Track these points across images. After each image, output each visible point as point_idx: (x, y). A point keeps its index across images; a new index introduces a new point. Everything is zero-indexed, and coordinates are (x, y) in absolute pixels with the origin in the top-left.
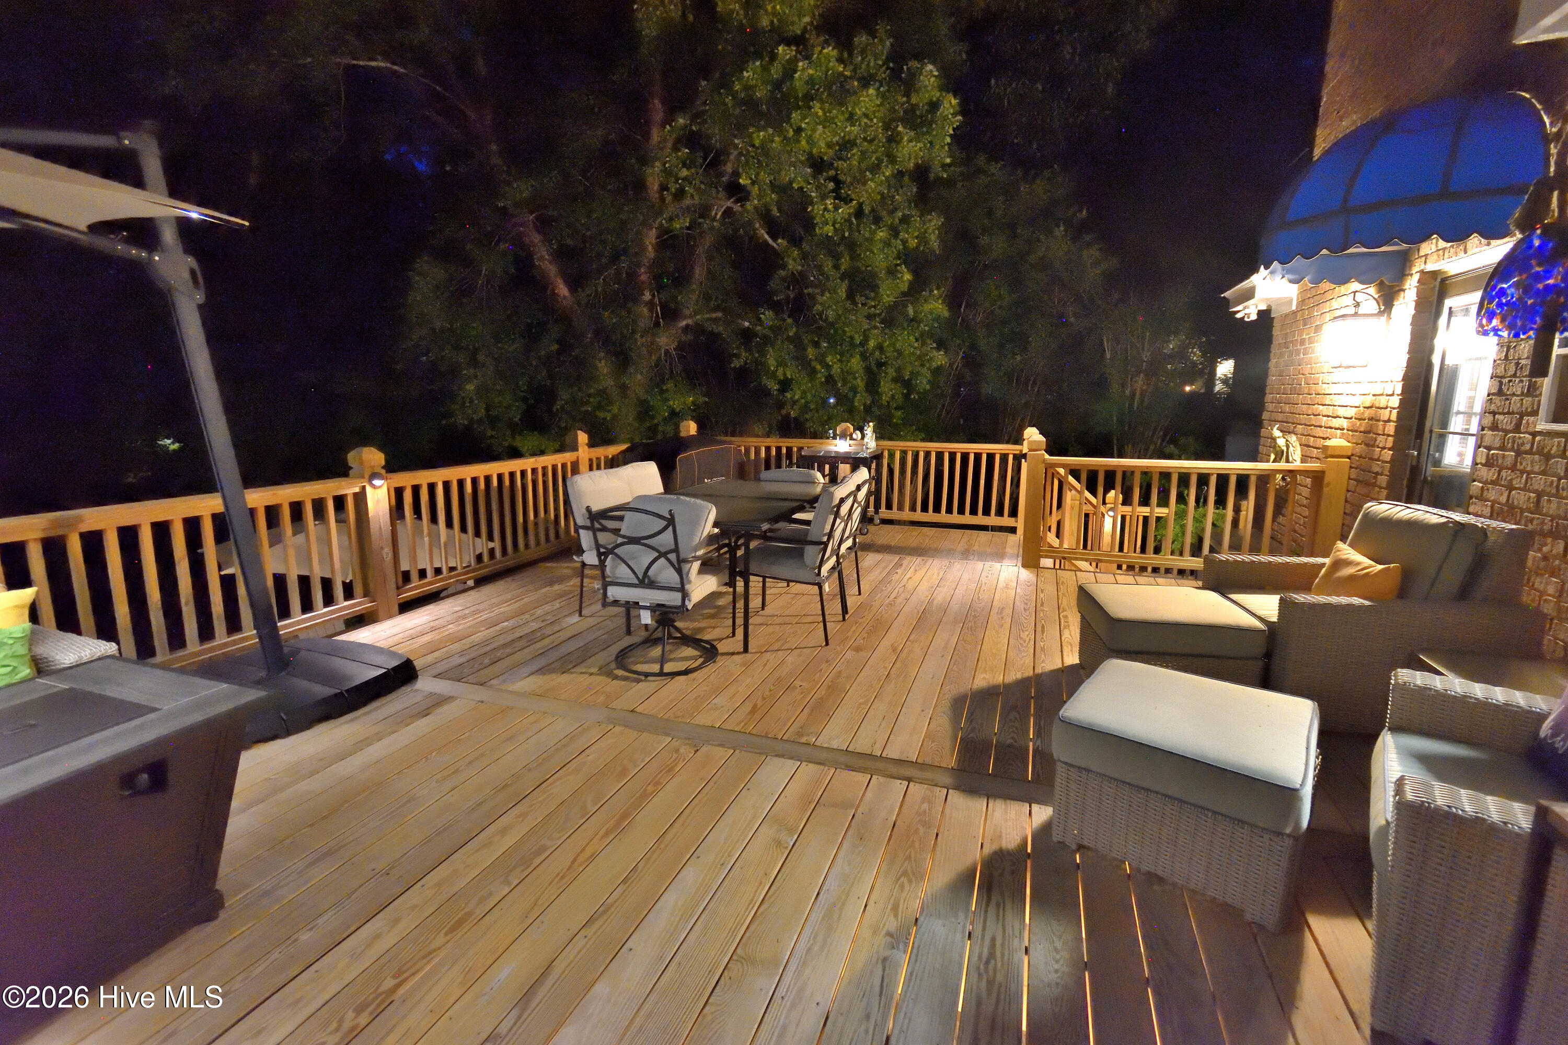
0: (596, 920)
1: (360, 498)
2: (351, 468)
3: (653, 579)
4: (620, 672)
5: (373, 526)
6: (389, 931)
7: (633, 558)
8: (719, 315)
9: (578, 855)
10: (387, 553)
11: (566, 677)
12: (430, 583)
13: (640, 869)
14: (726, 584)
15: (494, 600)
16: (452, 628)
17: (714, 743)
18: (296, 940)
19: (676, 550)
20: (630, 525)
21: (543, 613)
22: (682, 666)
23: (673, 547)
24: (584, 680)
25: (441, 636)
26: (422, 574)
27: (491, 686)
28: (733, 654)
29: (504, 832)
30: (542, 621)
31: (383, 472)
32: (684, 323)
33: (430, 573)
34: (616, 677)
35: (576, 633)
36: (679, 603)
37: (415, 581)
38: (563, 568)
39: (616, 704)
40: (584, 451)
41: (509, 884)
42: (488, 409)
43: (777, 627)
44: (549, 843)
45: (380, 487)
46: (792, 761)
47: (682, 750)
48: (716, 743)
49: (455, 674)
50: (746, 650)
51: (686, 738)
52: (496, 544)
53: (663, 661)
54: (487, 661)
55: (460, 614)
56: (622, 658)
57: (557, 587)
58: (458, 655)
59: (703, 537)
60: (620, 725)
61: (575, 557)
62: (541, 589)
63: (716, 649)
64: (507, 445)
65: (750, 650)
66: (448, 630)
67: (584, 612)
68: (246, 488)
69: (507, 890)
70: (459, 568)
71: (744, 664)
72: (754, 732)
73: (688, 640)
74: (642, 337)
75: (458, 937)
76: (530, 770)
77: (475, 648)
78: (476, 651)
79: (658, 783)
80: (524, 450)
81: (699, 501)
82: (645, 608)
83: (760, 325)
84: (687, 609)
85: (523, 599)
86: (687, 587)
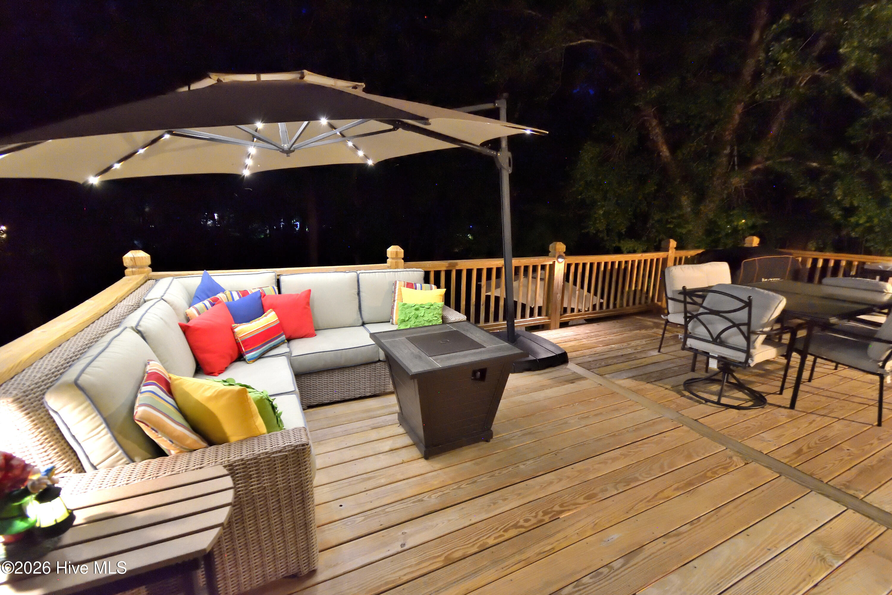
0: (671, 537)
1: (552, 267)
2: (550, 252)
3: (723, 340)
4: (687, 394)
5: (555, 282)
6: (558, 482)
7: (711, 324)
8: (790, 159)
9: (658, 493)
10: (559, 296)
11: (649, 386)
12: (575, 316)
13: (701, 522)
14: (783, 356)
15: (607, 331)
16: (585, 341)
17: (762, 464)
18: (518, 466)
19: (749, 324)
20: (710, 301)
21: (635, 345)
22: (736, 403)
23: (746, 321)
24: (662, 392)
25: (580, 344)
26: (573, 310)
27: (606, 378)
28: (779, 406)
29: (614, 459)
30: (635, 349)
31: (564, 255)
32: (754, 168)
33: (576, 310)
34: (683, 396)
35: (656, 361)
36: (743, 360)
37: (569, 313)
38: (649, 321)
39: (683, 412)
40: (672, 252)
41: (618, 490)
42: (608, 225)
43: (824, 399)
44: (640, 478)
45: (562, 262)
46: (838, 504)
47: (735, 458)
48: (765, 465)
49: (587, 366)
50: (792, 406)
51: (738, 452)
52: (604, 301)
53: (720, 394)
54: (603, 364)
55: (589, 335)
56: (689, 384)
57: (643, 332)
58: (588, 356)
59: (771, 319)
60: (687, 426)
61: (662, 316)
62: (634, 330)
63: (765, 399)
64: (614, 246)
65: (796, 408)
66: (583, 342)
67: (662, 350)
68: (513, 257)
69: (616, 492)
70: (583, 311)
71: (789, 417)
72: (800, 468)
73: (740, 386)
74: (718, 179)
75: (590, 503)
76: (628, 431)
77: (597, 355)
78: (597, 356)
79: (715, 473)
80: (624, 249)
81: (771, 293)
82: (713, 357)
83: (830, 164)
84: (749, 366)
85: (623, 334)
86: (752, 351)
